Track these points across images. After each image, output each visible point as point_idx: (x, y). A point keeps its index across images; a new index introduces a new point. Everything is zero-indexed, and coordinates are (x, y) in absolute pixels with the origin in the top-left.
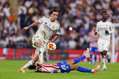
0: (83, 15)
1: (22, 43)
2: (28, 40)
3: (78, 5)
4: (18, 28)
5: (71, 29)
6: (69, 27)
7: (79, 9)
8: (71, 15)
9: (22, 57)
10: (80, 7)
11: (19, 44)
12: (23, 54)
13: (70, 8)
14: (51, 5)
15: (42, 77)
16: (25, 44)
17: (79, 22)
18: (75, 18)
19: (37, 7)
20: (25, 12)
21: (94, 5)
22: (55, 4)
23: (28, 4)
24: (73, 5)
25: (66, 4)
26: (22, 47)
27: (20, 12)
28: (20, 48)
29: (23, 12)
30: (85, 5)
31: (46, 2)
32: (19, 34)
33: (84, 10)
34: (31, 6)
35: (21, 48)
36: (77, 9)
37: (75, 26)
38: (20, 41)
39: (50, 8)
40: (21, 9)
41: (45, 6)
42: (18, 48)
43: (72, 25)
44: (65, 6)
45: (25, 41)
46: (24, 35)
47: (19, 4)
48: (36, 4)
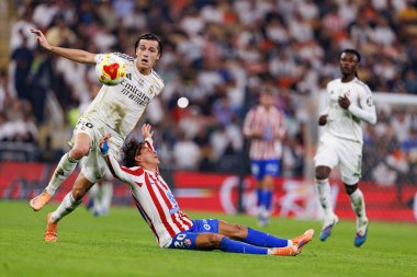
0: (223, 60)
1: (19, 145)
2: (40, 134)
3: (208, 25)
4: (7, 94)
5: (183, 103)
6: (176, 97)
7: (213, 39)
8: (183, 56)
9: (21, 192)
10: (216, 30)
11: (10, 146)
12: (25, 182)
13: (184, 35)
14: (120, 20)
15: (84, 258)
16: (30, 148)
17: (209, 80)
18: (199, 65)
19: (74, 28)
20: (32, 43)
21: (262, 26)
22: (131, 20)
23: (43, 14)
24: (192, 25)
25: (171, 21)
26: (21, 157)
27: (16, 42)
28: (12, 161)
29: (25, 39)
30: (231, 25)
31: (104, 12)
32: (10, 114)
33: (229, 41)
34: (52, 24)
35: (17, 161)
36: (207, 37)
37: (198, 94)
38: (15, 139)
39: (115, 32)
40: (21, 32)
41: (100, 22)
42: (6, 161)
43: (188, 90)
44: (166, 27)
45: (29, 139)
46: (26, 118)
47: (12, 14)
48: (70, 15)
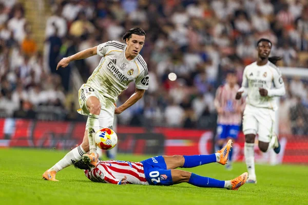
0: (203, 45)
1: (51, 108)
2: (66, 100)
3: (192, 19)
4: (43, 71)
5: (172, 77)
6: (167, 72)
7: (195, 29)
8: (174, 42)
9: (50, 142)
10: (198, 24)
11: (44, 109)
12: (54, 134)
13: (173, 26)
14: (127, 15)
15: (97, 192)
16: (58, 111)
17: (192, 60)
18: (185, 49)
19: (92, 21)
20: (62, 32)
21: (231, 21)
22: (136, 15)
23: (70, 11)
24: (180, 19)
25: (164, 16)
26: (51, 118)
27: (50, 31)
28: (45, 120)
29: (57, 30)
30: (209, 20)
31: (115, 9)
32: (45, 85)
33: (207, 31)
34: (77, 18)
35: (49, 120)
36: (191, 28)
37: (184, 70)
38: (48, 103)
39: (123, 24)
40: (54, 24)
41: (112, 17)
42: (41, 120)
43: (176, 66)
44: (161, 21)
45: (58, 103)
46: (56, 88)
47: (47, 12)
48: (90, 12)
